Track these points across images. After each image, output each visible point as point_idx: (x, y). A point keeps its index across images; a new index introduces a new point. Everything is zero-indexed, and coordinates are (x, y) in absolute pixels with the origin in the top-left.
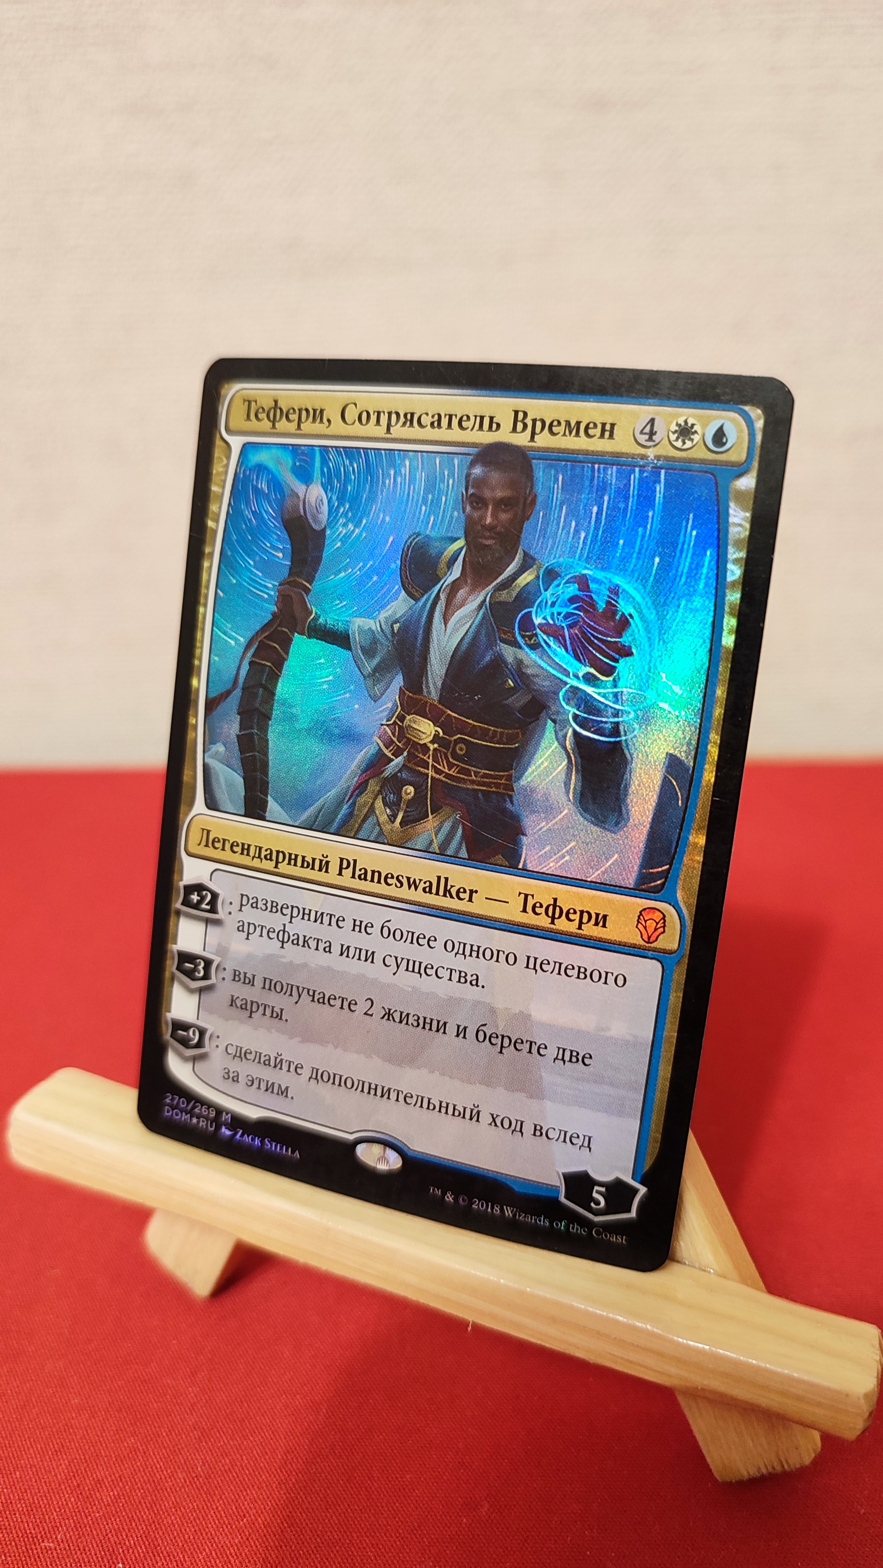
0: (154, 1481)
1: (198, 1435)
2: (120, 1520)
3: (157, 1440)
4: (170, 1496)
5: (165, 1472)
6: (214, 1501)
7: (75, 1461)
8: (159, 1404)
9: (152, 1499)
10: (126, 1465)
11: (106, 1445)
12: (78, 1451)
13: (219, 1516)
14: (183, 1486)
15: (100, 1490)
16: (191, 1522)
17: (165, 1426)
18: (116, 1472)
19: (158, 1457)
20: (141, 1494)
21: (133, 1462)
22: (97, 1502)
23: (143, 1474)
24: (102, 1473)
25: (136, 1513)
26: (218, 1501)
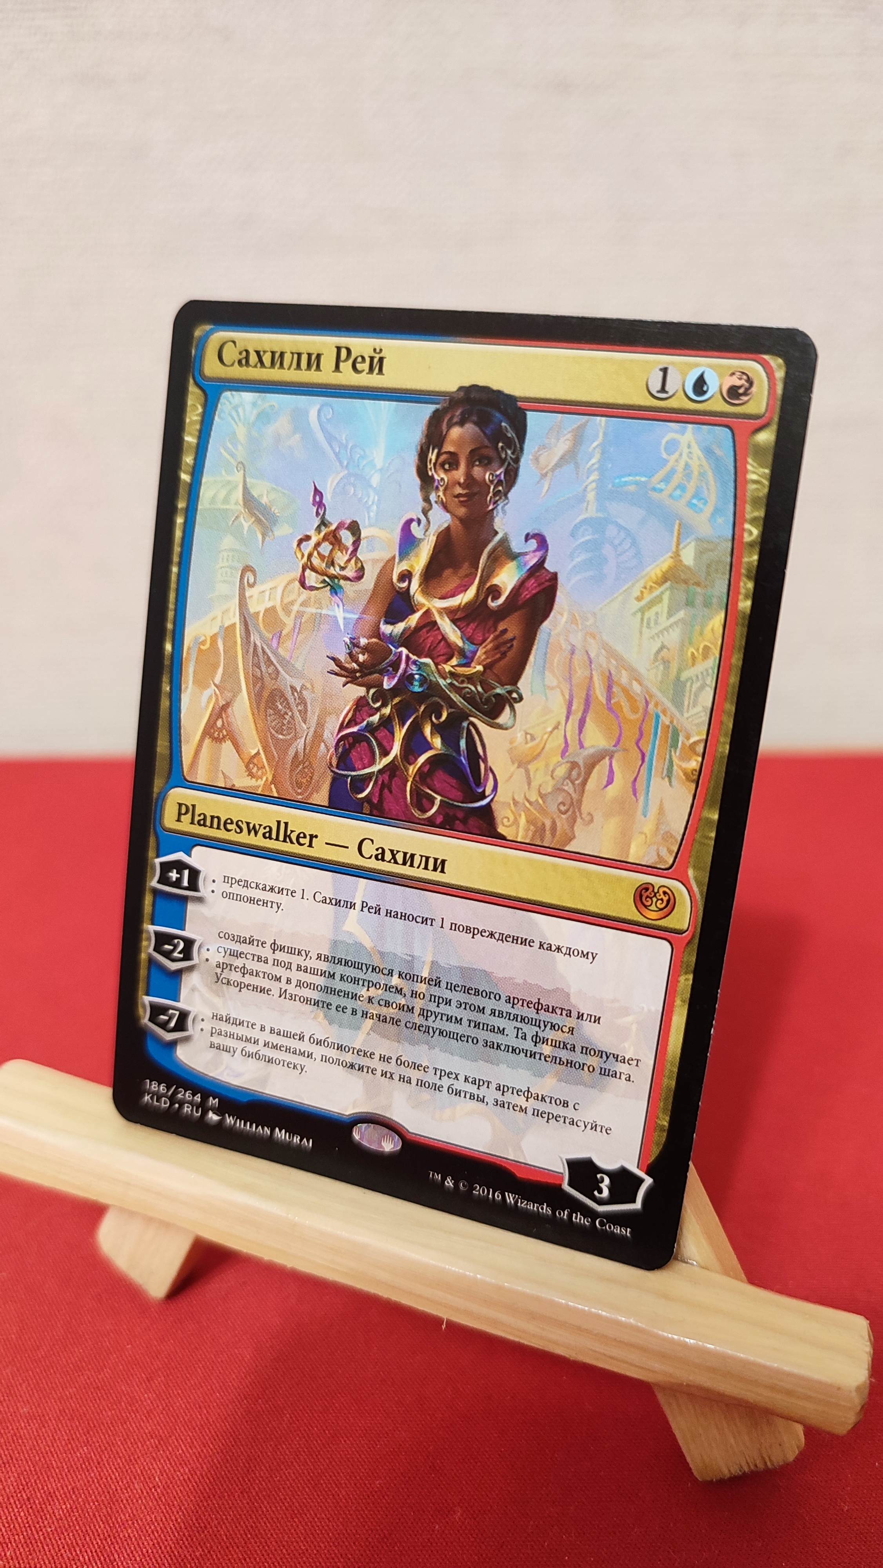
0: (109, 1492)
1: (155, 1443)
2: (73, 1535)
3: (111, 1450)
4: (126, 1508)
5: (120, 1483)
6: (173, 1513)
7: (25, 1473)
8: (113, 1412)
9: (108, 1512)
10: (79, 1477)
11: (58, 1456)
12: (27, 1462)
13: (178, 1529)
14: (140, 1497)
15: (52, 1503)
16: (149, 1535)
17: (121, 1434)
18: (68, 1483)
19: (113, 1467)
20: (96, 1506)
21: (87, 1473)
22: (48, 1516)
23: (97, 1485)
24: (54, 1485)
25: (90, 1527)
26: (178, 1513)
